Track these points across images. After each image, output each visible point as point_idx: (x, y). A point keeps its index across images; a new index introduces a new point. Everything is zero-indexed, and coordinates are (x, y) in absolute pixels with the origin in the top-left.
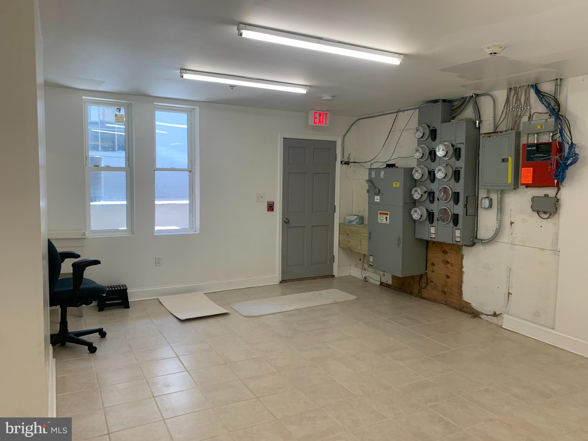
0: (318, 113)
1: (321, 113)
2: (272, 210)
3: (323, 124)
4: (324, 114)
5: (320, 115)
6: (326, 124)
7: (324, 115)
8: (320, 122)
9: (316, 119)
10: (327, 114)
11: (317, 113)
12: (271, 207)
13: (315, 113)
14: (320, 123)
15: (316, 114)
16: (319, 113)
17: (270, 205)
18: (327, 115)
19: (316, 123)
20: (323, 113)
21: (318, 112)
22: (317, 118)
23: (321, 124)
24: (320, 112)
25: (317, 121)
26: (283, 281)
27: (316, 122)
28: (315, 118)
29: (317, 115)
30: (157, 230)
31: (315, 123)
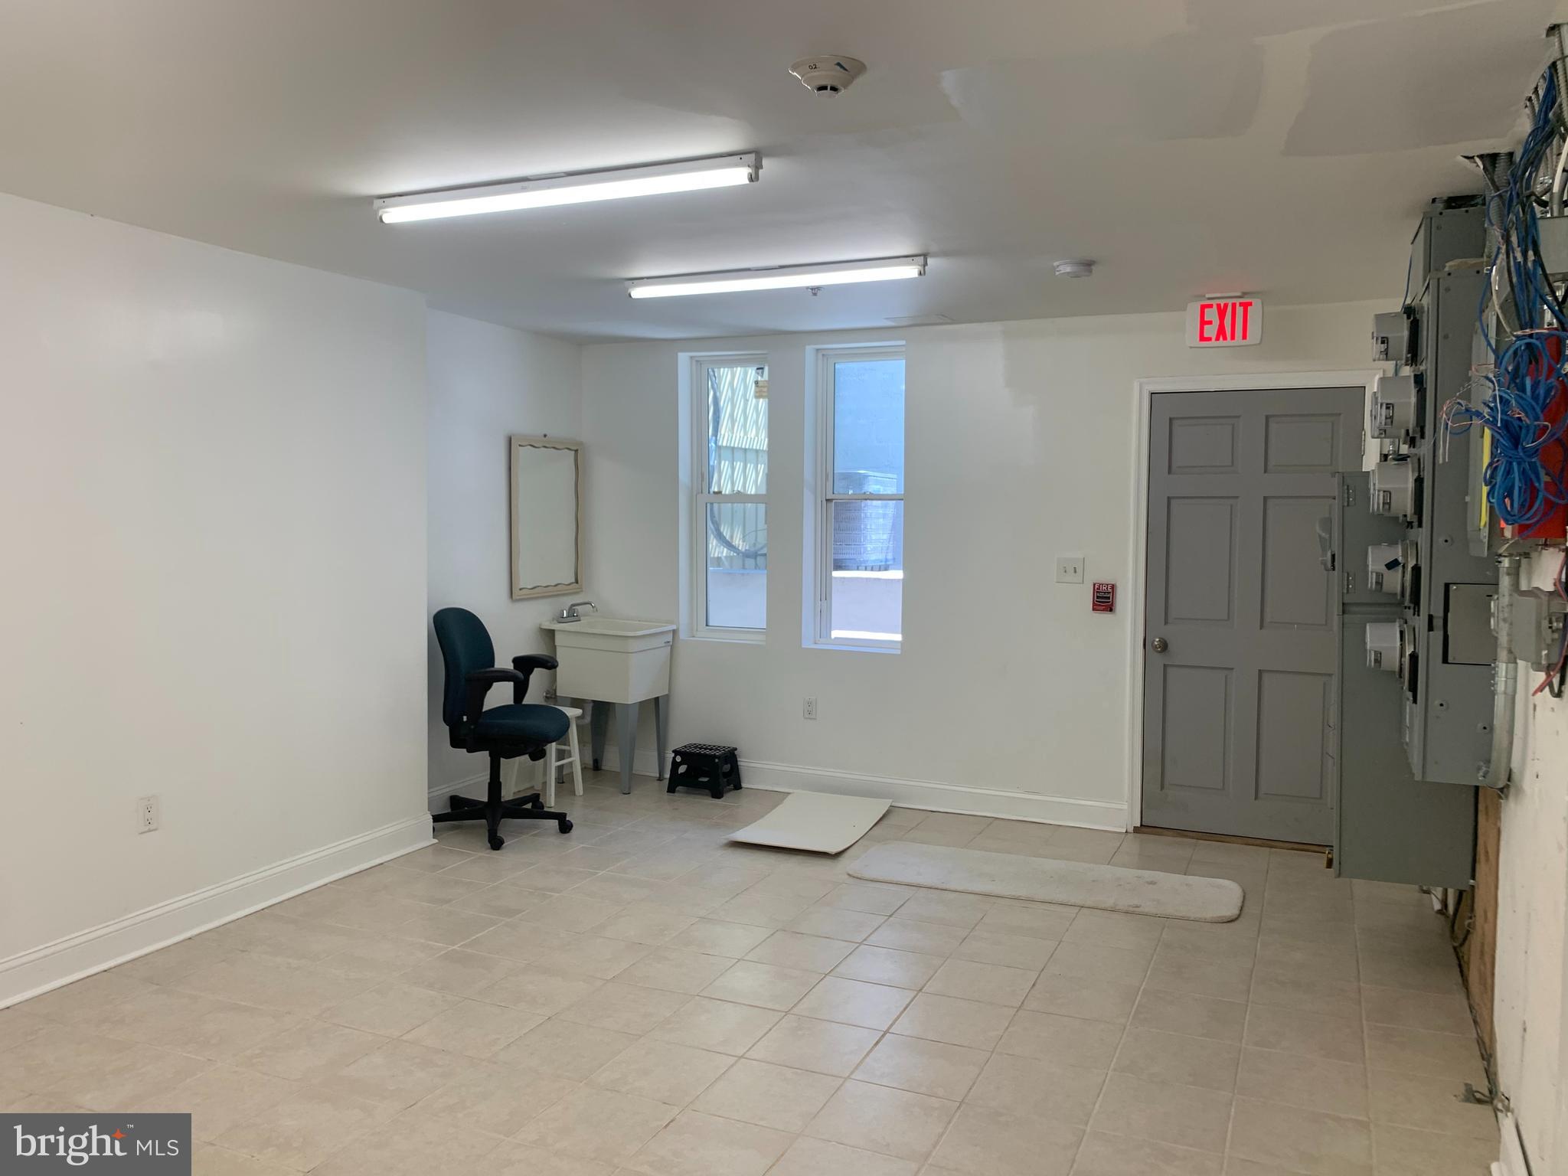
0: (1215, 307)
1: (1226, 305)
2: (1110, 608)
3: (1233, 338)
4: (1238, 306)
5: (1222, 313)
6: (1244, 337)
7: (1240, 310)
8: (1221, 332)
9: (1206, 327)
10: (1250, 304)
11: (1211, 306)
12: (1104, 600)
13: (1203, 307)
14: (1221, 338)
15: (1207, 310)
16: (1219, 306)
17: (1101, 595)
18: (1249, 308)
19: (1209, 339)
20: (1234, 305)
21: (1214, 302)
22: (1210, 323)
23: (1225, 338)
24: (1222, 302)
25: (1211, 331)
26: (1144, 829)
27: (1206, 335)
28: (1204, 323)
29: (1212, 315)
30: (835, 638)
31: (1203, 338)
